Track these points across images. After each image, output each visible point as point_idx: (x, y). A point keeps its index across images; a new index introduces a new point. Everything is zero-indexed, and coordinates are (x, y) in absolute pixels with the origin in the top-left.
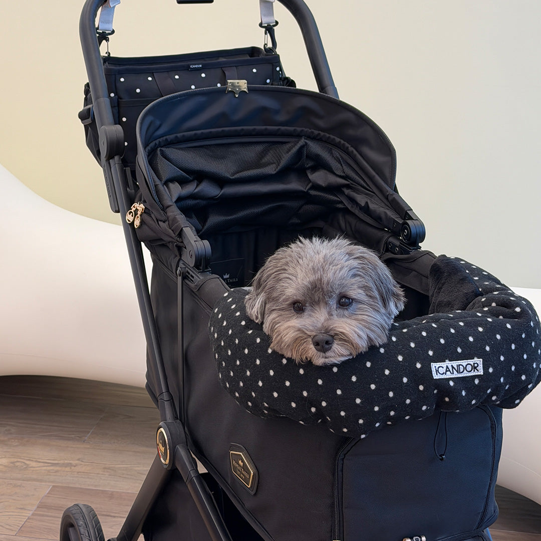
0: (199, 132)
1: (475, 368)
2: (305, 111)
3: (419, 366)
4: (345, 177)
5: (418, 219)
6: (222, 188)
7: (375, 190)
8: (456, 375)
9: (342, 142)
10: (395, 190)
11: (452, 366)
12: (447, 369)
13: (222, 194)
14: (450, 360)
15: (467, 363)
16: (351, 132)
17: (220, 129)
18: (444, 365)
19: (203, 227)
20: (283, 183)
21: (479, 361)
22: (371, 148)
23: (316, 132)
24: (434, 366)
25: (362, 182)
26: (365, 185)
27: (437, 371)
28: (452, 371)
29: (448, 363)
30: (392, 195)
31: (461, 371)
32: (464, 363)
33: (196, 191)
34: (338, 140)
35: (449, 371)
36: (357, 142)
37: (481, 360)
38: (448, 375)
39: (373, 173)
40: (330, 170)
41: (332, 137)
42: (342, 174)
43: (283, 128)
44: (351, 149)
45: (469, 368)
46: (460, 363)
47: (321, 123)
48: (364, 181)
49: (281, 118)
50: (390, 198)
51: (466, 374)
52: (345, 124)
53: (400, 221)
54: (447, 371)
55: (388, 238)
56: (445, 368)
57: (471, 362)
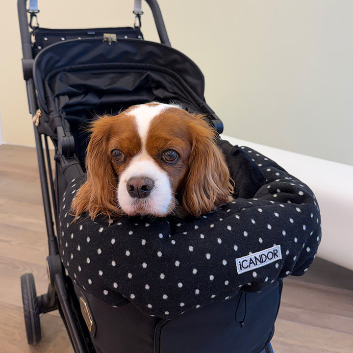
0: (86, 65)
1: (275, 254)
2: (151, 54)
3: (225, 263)
4: (175, 93)
5: (219, 119)
6: (100, 97)
7: (191, 99)
8: (260, 265)
9: (173, 72)
10: (204, 100)
11: (255, 258)
12: (251, 261)
13: (101, 102)
14: (253, 252)
15: (268, 252)
16: (178, 66)
17: (100, 64)
18: (247, 258)
20: (138, 95)
21: (277, 247)
22: (190, 75)
23: (158, 67)
24: (238, 260)
25: (184, 96)
26: (186, 97)
27: (241, 266)
28: (255, 263)
29: (251, 255)
30: (202, 103)
31: (264, 260)
32: (265, 252)
33: (83, 100)
34: (170, 71)
35: (253, 262)
36: (181, 72)
37: (279, 246)
38: (253, 267)
39: (190, 90)
40: (165, 89)
41: (167, 69)
42: (172, 91)
43: (139, 64)
44: (178, 76)
45: (270, 256)
46: (261, 254)
47: (161, 61)
48: (186, 95)
49: (138, 58)
50: (201, 106)
51: (268, 262)
52: (175, 61)
54: (250, 263)
56: (249, 261)
57: (271, 249)
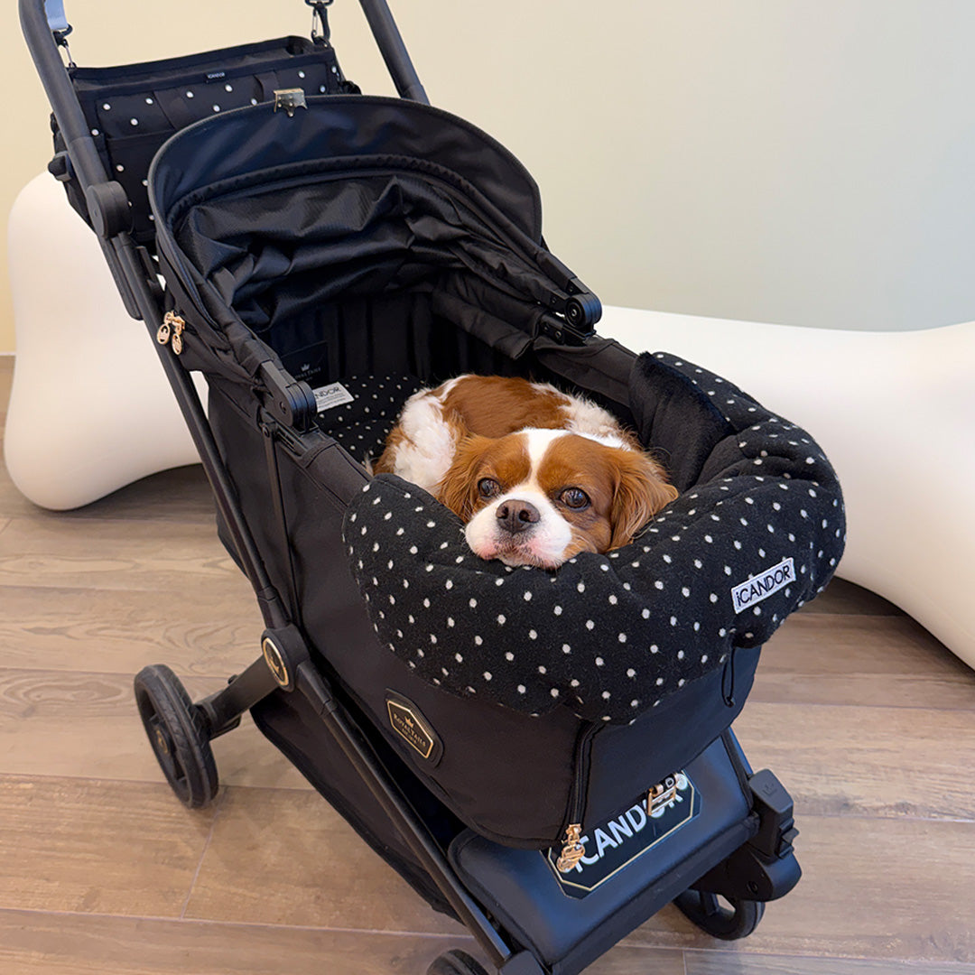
0: (242, 177)
1: (786, 573)
2: (392, 129)
3: (714, 598)
4: (464, 227)
5: (589, 293)
6: (291, 259)
7: (511, 244)
8: (766, 595)
9: (450, 172)
10: (543, 244)
11: (758, 582)
12: (754, 591)
13: (294, 268)
14: (754, 575)
15: (775, 571)
16: (464, 157)
17: (273, 169)
18: (746, 585)
19: (271, 316)
20: (376, 240)
21: (788, 562)
22: (497, 181)
23: (410, 159)
24: (735, 590)
25: (489, 233)
26: (494, 237)
27: (740, 599)
28: (758, 591)
29: (753, 580)
30: (542, 255)
31: (771, 585)
32: (771, 571)
33: (255, 272)
34: (442, 169)
35: (756, 592)
36: (473, 171)
37: (791, 559)
38: (756, 599)
39: (507, 221)
40: (439, 217)
41: (434, 165)
42: (459, 223)
43: (362, 157)
44: (464, 183)
45: (779, 577)
46: (765, 577)
47: (417, 146)
48: (487, 227)
49: (358, 142)
50: (539, 259)
51: (777, 588)
52: (454, 145)
53: (565, 297)
54: (752, 593)
55: (541, 316)
56: (749, 590)
57: (779, 566)
